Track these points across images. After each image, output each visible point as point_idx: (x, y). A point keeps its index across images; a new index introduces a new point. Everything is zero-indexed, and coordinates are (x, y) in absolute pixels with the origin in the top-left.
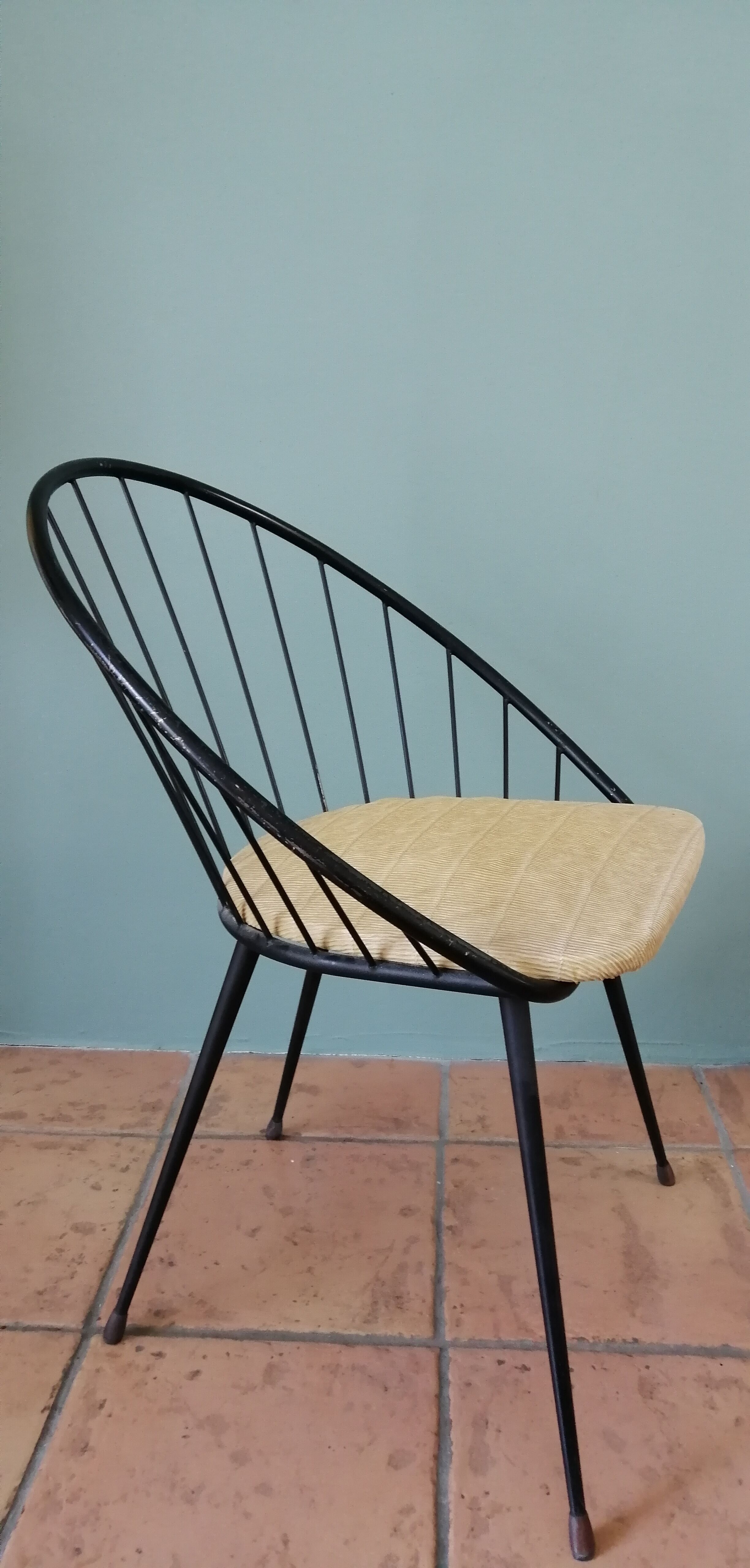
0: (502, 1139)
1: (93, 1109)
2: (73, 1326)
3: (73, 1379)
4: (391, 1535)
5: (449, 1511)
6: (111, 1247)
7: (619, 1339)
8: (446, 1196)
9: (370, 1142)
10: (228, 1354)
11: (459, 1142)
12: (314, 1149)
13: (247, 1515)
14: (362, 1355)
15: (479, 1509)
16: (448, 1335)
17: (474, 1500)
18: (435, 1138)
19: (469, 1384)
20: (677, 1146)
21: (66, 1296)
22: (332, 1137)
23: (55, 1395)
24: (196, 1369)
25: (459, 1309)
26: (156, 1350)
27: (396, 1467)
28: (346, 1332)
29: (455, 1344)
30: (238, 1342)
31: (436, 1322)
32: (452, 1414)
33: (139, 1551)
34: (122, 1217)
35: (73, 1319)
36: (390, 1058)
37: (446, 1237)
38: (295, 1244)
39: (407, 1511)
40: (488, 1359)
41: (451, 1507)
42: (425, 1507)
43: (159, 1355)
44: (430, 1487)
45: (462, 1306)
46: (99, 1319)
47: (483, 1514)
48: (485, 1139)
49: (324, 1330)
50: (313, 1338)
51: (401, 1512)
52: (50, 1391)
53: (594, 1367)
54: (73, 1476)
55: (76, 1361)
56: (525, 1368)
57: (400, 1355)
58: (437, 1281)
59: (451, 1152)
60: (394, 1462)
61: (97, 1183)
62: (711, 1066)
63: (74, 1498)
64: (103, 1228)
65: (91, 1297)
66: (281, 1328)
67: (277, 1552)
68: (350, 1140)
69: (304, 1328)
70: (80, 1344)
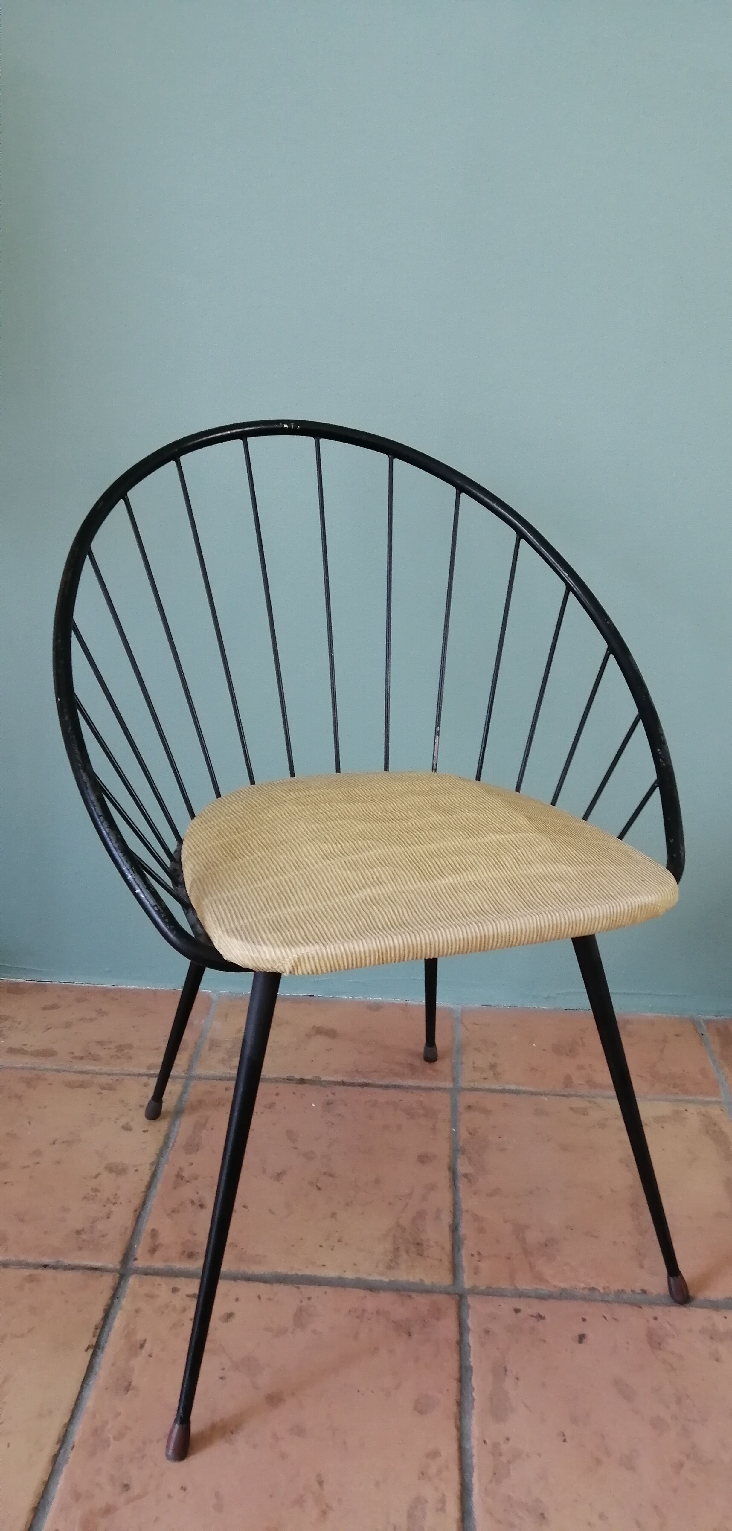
0: (513, 1087)
1: (120, 1048)
2: (111, 1266)
3: (114, 1319)
4: (419, 1479)
5: (472, 1456)
6: (143, 1189)
7: (628, 1291)
8: (461, 1143)
9: (386, 1087)
10: (259, 1297)
11: (472, 1090)
12: (334, 1094)
13: (283, 1456)
14: (386, 1299)
15: (500, 1454)
16: (467, 1281)
17: (496, 1445)
18: (448, 1085)
19: (487, 1332)
20: (681, 1097)
21: (103, 1236)
22: (351, 1081)
23: (98, 1334)
24: (229, 1312)
25: (476, 1257)
26: (191, 1291)
27: (421, 1412)
28: (370, 1278)
29: (474, 1291)
30: (268, 1286)
31: (455, 1269)
32: (473, 1361)
33: (184, 1489)
34: (153, 1159)
35: (111, 1260)
36: (404, 1002)
37: (462, 1184)
38: (319, 1189)
39: (434, 1454)
40: (506, 1306)
41: (475, 1452)
42: (450, 1451)
43: (194, 1296)
44: (454, 1432)
45: (479, 1253)
46: (136, 1259)
47: (504, 1459)
48: (496, 1086)
49: (349, 1275)
50: (340, 1283)
51: (428, 1456)
52: (92, 1329)
53: (605, 1317)
54: (119, 1414)
55: (116, 1301)
56: (540, 1317)
57: (422, 1302)
58: (454, 1229)
59: (466, 1099)
60: (422, 1407)
61: (127, 1123)
62: (712, 1017)
63: (120, 1436)
64: (135, 1169)
65: (127, 1237)
66: (308, 1272)
67: (313, 1493)
68: (367, 1085)
69: (330, 1273)
70: (119, 1284)
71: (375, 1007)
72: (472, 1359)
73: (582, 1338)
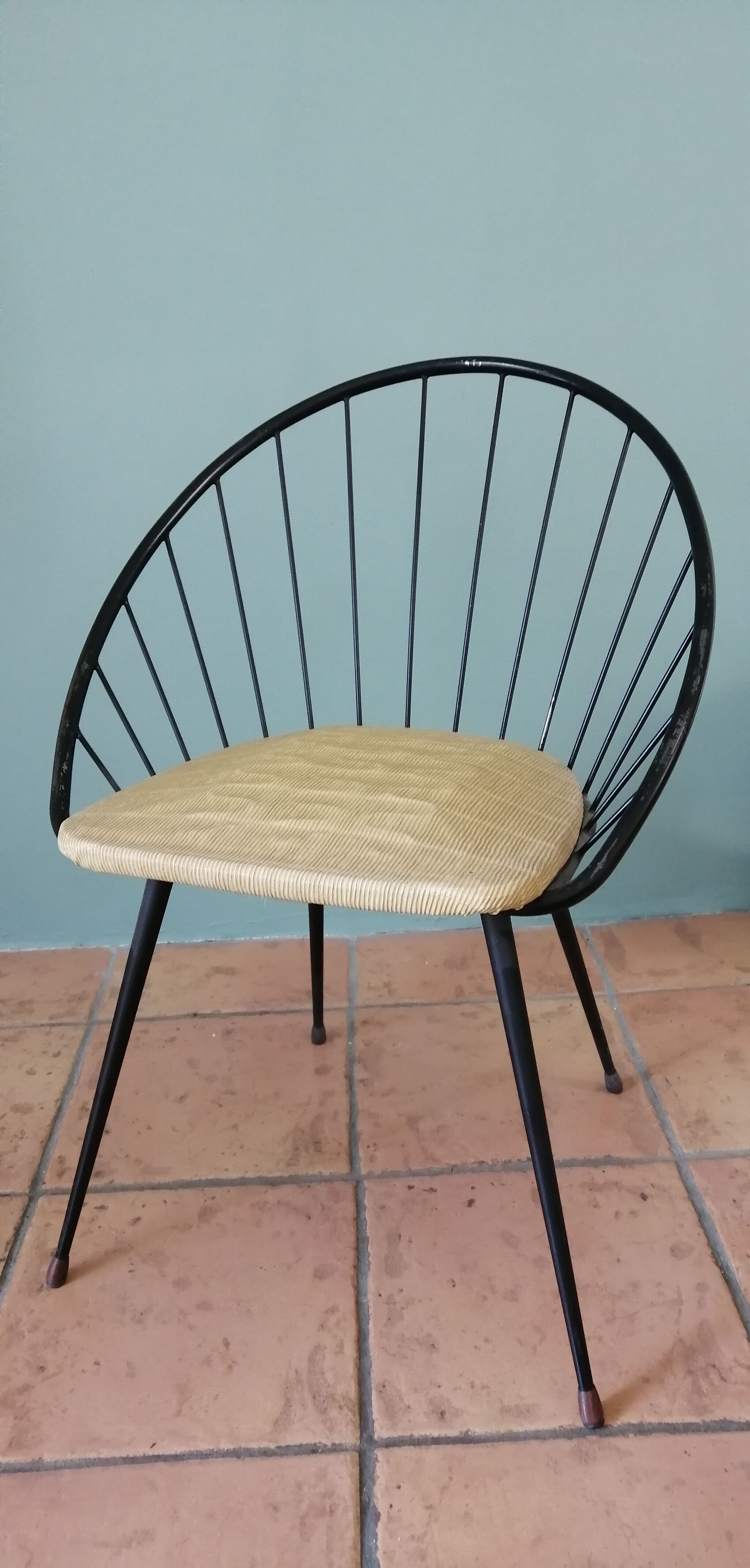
0: (407, 1001)
1: (21, 1004)
2: (20, 1191)
3: (24, 1235)
4: (319, 1331)
5: (369, 1307)
6: (49, 1122)
7: (515, 1160)
8: (357, 1054)
9: (285, 1012)
10: (165, 1202)
11: (367, 1007)
12: (234, 1023)
13: (191, 1328)
14: (287, 1192)
15: (395, 1303)
16: (363, 1169)
17: (391, 1296)
18: (345, 1005)
19: (383, 1207)
20: (567, 995)
21: (11, 1167)
22: (250, 1011)
23: (9, 1249)
24: (137, 1216)
25: (372, 1148)
26: (99, 1204)
27: (321, 1278)
28: (270, 1176)
29: (370, 1176)
30: (173, 1191)
31: (352, 1160)
32: (369, 1232)
33: (97, 1363)
34: (58, 1095)
35: (21, 1185)
36: (301, 937)
37: (358, 1089)
38: (221, 1106)
39: (333, 1310)
40: (400, 1185)
41: (371, 1304)
42: (347, 1306)
43: (102, 1208)
44: (351, 1291)
45: (375, 1144)
46: (44, 1183)
47: (398, 1306)
48: (391, 1002)
49: (251, 1175)
50: (242, 1182)
51: (326, 1312)
52: (4, 1246)
53: (492, 1184)
54: (32, 1311)
55: (26, 1220)
56: (432, 1190)
57: (321, 1189)
58: (352, 1125)
59: (359, 1016)
60: (320, 1274)
61: (31, 1069)
62: (597, 924)
63: (34, 1328)
64: (41, 1106)
65: (36, 1165)
66: (211, 1176)
67: (220, 1353)
68: (266, 1013)
69: (233, 1175)
70: (28, 1205)
71: (273, 945)
72: (368, 1231)
73: (471, 1203)
